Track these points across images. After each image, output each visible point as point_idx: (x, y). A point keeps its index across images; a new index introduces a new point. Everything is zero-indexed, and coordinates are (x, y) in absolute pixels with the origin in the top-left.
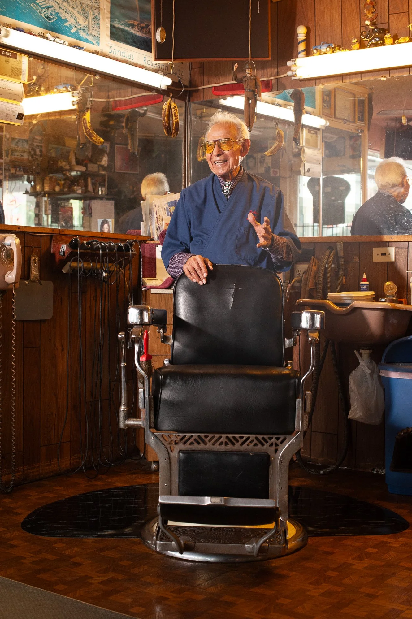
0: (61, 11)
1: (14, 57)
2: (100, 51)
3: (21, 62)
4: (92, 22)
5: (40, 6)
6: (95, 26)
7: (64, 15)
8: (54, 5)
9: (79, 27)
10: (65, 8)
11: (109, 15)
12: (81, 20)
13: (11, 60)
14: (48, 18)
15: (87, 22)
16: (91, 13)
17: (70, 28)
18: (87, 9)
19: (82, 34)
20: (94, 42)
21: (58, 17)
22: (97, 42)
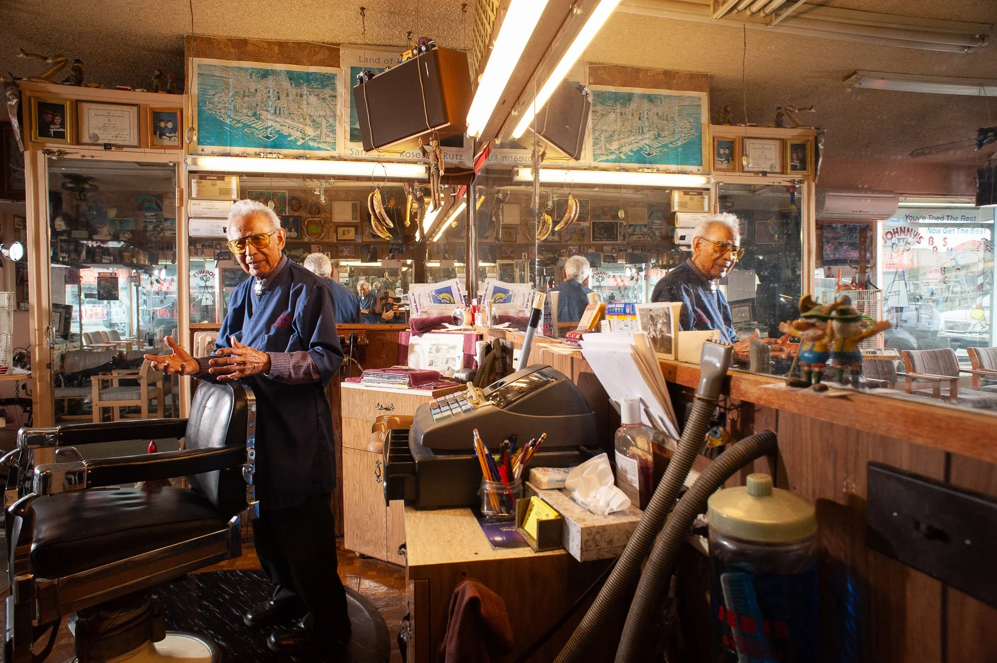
0: (283, 128)
1: (222, 179)
2: (337, 155)
3: (230, 183)
4: (324, 131)
5: (257, 129)
6: (330, 134)
7: (286, 131)
8: (273, 124)
9: (308, 138)
10: (287, 125)
11: (349, 120)
12: (310, 131)
13: (218, 182)
14: (267, 137)
15: (319, 132)
16: (324, 122)
17: (296, 140)
18: (318, 120)
19: (312, 144)
20: (329, 149)
21: (279, 134)
22: (332, 148)
